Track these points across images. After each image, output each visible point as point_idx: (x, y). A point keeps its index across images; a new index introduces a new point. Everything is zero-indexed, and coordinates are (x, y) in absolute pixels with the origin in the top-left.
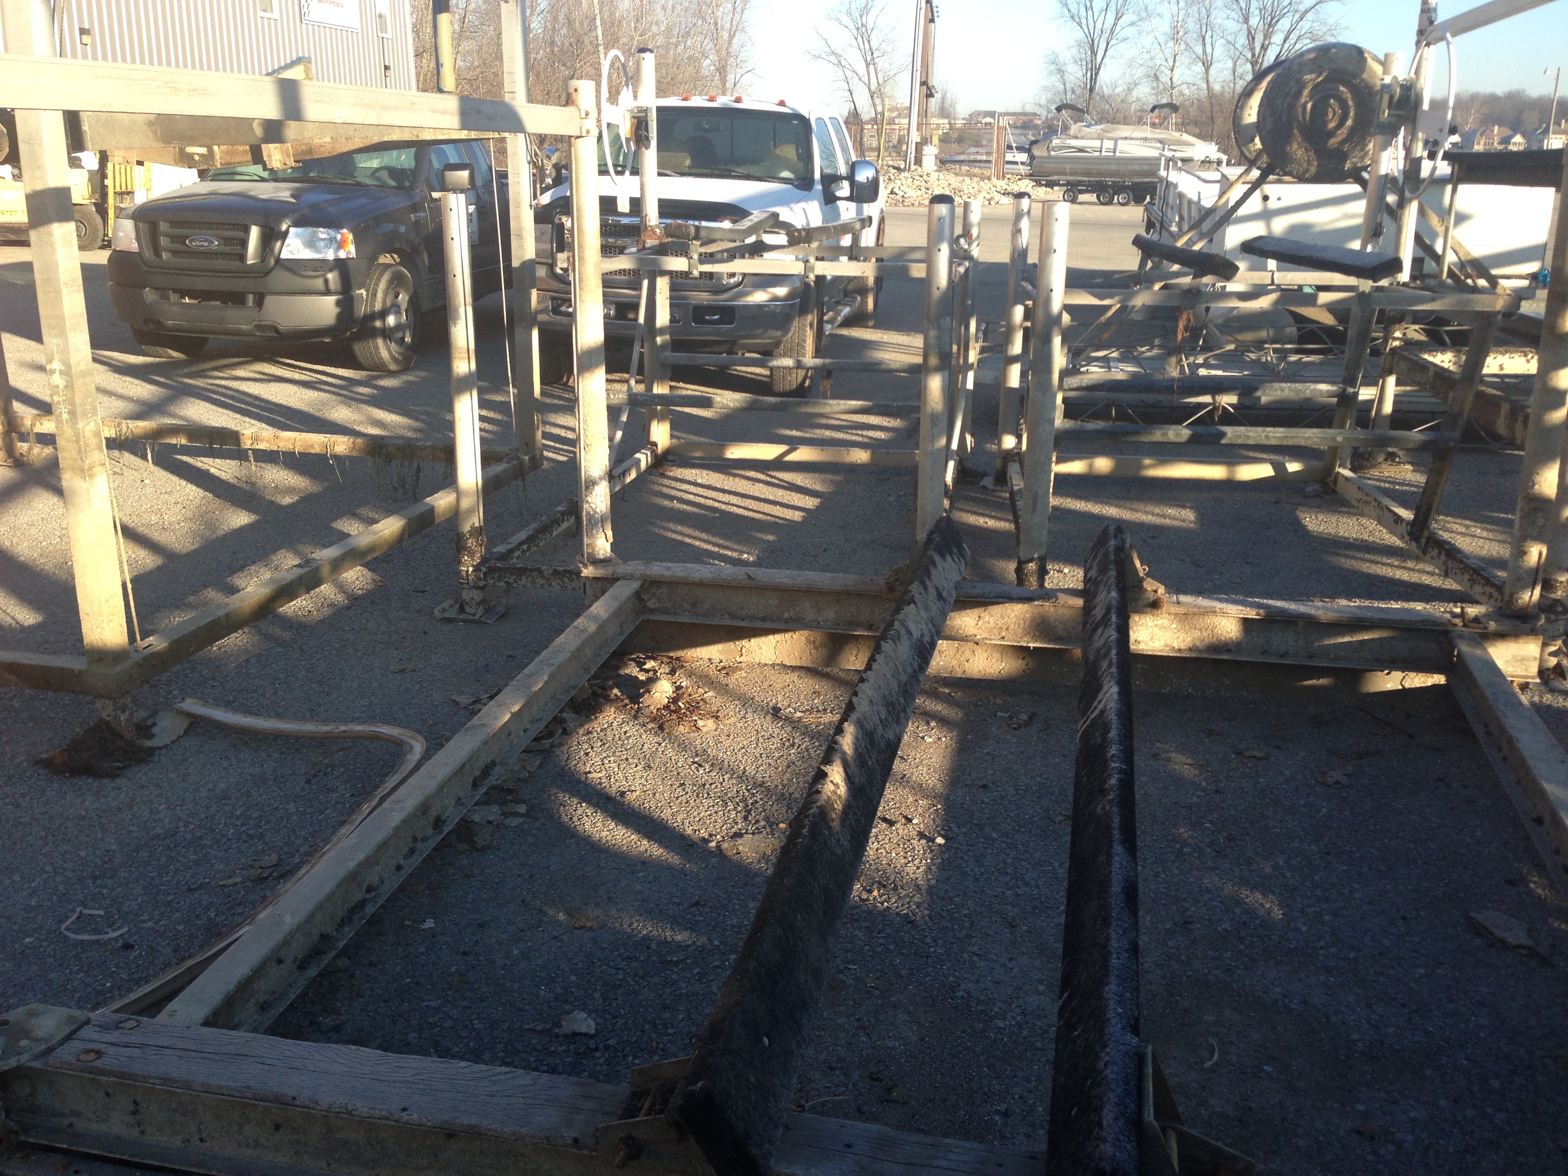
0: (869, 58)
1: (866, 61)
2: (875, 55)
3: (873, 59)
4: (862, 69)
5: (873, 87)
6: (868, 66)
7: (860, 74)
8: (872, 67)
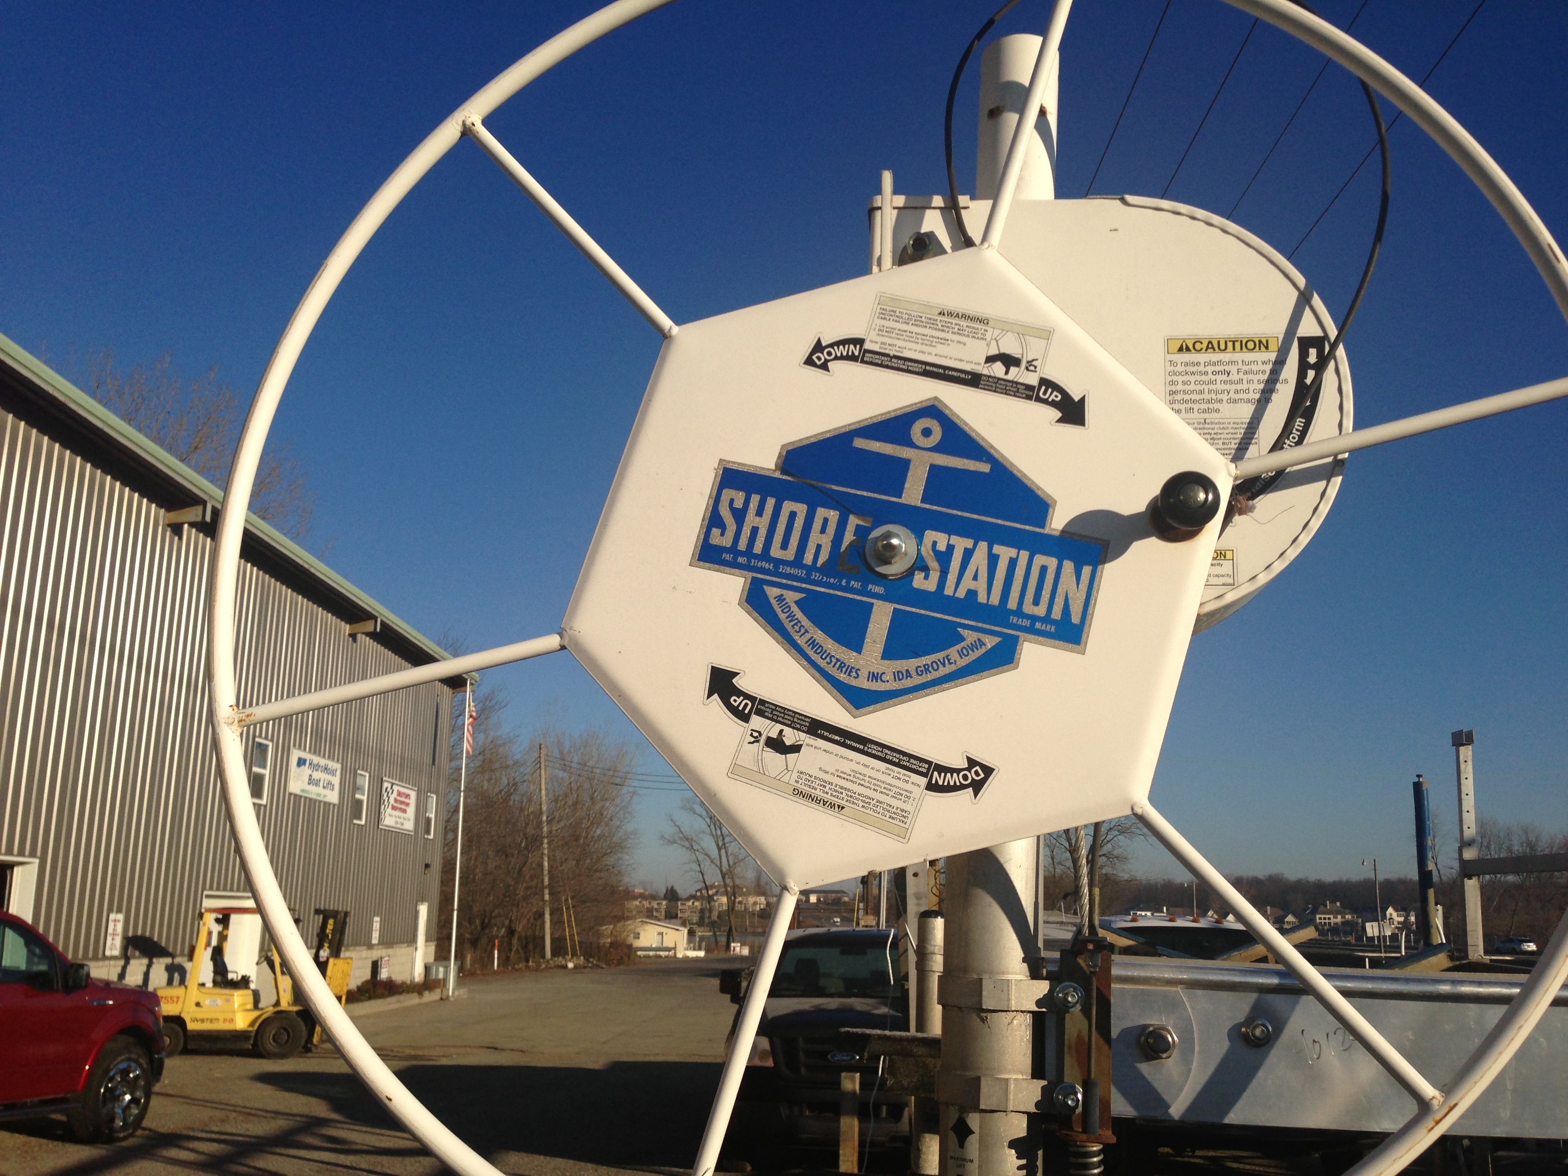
0: (720, 843)
1: (718, 845)
2: (726, 840)
3: (724, 844)
4: (714, 853)
5: (725, 867)
6: (719, 849)
7: (713, 857)
8: (723, 851)
